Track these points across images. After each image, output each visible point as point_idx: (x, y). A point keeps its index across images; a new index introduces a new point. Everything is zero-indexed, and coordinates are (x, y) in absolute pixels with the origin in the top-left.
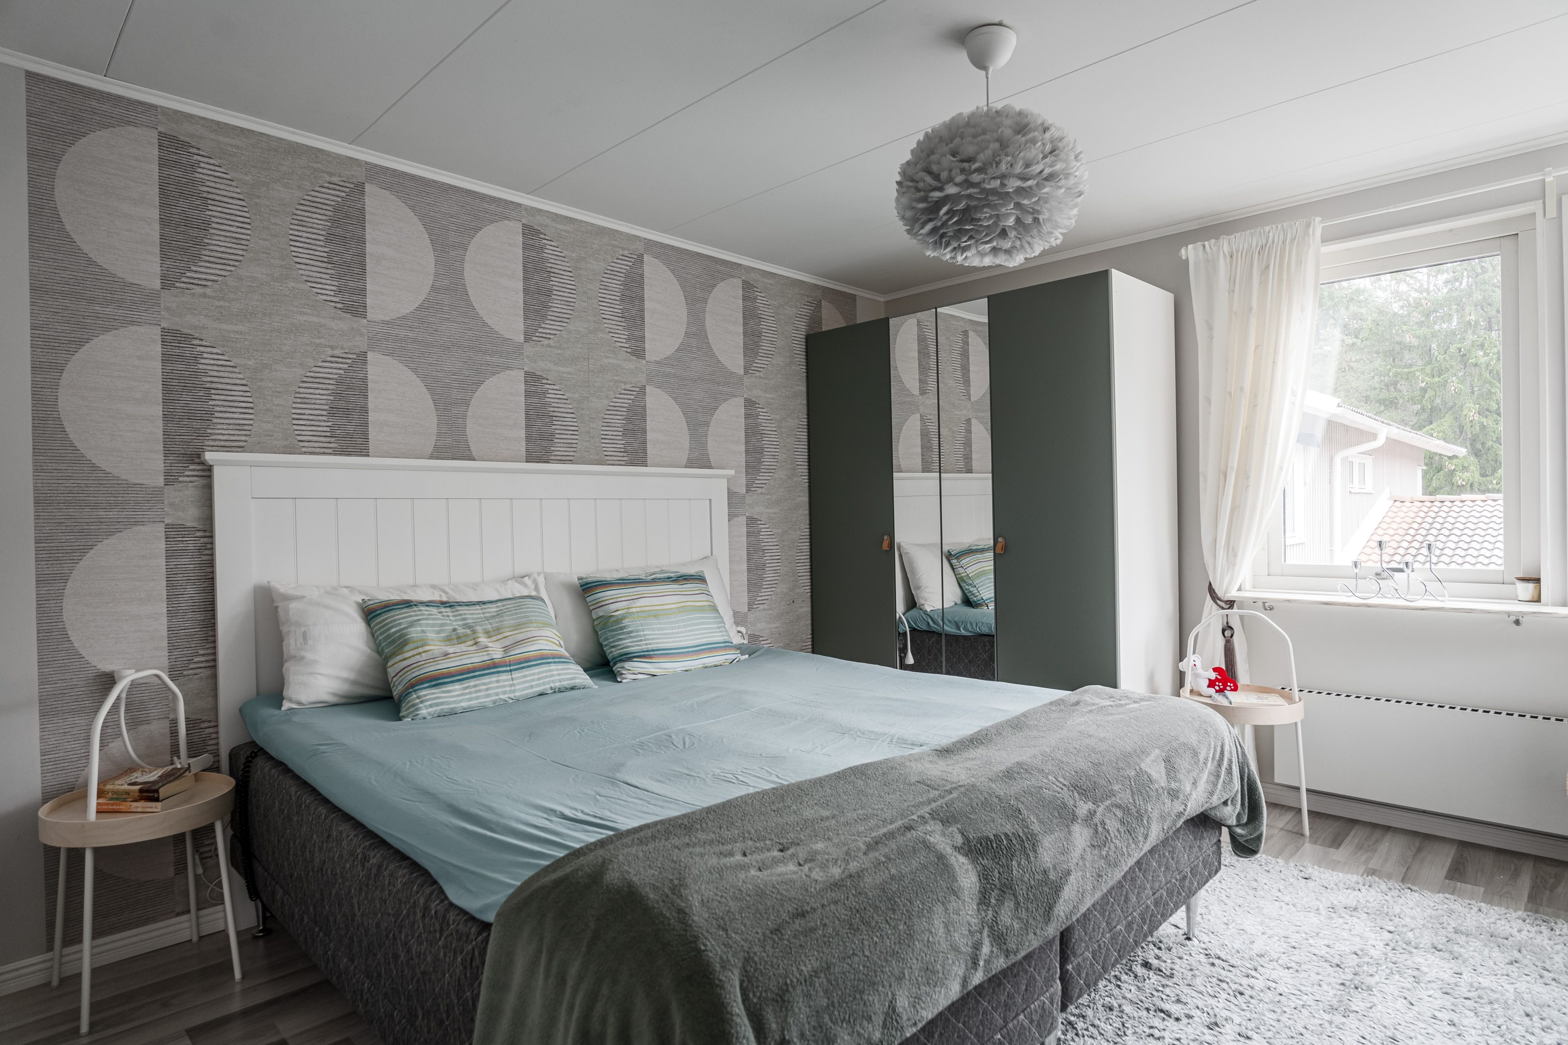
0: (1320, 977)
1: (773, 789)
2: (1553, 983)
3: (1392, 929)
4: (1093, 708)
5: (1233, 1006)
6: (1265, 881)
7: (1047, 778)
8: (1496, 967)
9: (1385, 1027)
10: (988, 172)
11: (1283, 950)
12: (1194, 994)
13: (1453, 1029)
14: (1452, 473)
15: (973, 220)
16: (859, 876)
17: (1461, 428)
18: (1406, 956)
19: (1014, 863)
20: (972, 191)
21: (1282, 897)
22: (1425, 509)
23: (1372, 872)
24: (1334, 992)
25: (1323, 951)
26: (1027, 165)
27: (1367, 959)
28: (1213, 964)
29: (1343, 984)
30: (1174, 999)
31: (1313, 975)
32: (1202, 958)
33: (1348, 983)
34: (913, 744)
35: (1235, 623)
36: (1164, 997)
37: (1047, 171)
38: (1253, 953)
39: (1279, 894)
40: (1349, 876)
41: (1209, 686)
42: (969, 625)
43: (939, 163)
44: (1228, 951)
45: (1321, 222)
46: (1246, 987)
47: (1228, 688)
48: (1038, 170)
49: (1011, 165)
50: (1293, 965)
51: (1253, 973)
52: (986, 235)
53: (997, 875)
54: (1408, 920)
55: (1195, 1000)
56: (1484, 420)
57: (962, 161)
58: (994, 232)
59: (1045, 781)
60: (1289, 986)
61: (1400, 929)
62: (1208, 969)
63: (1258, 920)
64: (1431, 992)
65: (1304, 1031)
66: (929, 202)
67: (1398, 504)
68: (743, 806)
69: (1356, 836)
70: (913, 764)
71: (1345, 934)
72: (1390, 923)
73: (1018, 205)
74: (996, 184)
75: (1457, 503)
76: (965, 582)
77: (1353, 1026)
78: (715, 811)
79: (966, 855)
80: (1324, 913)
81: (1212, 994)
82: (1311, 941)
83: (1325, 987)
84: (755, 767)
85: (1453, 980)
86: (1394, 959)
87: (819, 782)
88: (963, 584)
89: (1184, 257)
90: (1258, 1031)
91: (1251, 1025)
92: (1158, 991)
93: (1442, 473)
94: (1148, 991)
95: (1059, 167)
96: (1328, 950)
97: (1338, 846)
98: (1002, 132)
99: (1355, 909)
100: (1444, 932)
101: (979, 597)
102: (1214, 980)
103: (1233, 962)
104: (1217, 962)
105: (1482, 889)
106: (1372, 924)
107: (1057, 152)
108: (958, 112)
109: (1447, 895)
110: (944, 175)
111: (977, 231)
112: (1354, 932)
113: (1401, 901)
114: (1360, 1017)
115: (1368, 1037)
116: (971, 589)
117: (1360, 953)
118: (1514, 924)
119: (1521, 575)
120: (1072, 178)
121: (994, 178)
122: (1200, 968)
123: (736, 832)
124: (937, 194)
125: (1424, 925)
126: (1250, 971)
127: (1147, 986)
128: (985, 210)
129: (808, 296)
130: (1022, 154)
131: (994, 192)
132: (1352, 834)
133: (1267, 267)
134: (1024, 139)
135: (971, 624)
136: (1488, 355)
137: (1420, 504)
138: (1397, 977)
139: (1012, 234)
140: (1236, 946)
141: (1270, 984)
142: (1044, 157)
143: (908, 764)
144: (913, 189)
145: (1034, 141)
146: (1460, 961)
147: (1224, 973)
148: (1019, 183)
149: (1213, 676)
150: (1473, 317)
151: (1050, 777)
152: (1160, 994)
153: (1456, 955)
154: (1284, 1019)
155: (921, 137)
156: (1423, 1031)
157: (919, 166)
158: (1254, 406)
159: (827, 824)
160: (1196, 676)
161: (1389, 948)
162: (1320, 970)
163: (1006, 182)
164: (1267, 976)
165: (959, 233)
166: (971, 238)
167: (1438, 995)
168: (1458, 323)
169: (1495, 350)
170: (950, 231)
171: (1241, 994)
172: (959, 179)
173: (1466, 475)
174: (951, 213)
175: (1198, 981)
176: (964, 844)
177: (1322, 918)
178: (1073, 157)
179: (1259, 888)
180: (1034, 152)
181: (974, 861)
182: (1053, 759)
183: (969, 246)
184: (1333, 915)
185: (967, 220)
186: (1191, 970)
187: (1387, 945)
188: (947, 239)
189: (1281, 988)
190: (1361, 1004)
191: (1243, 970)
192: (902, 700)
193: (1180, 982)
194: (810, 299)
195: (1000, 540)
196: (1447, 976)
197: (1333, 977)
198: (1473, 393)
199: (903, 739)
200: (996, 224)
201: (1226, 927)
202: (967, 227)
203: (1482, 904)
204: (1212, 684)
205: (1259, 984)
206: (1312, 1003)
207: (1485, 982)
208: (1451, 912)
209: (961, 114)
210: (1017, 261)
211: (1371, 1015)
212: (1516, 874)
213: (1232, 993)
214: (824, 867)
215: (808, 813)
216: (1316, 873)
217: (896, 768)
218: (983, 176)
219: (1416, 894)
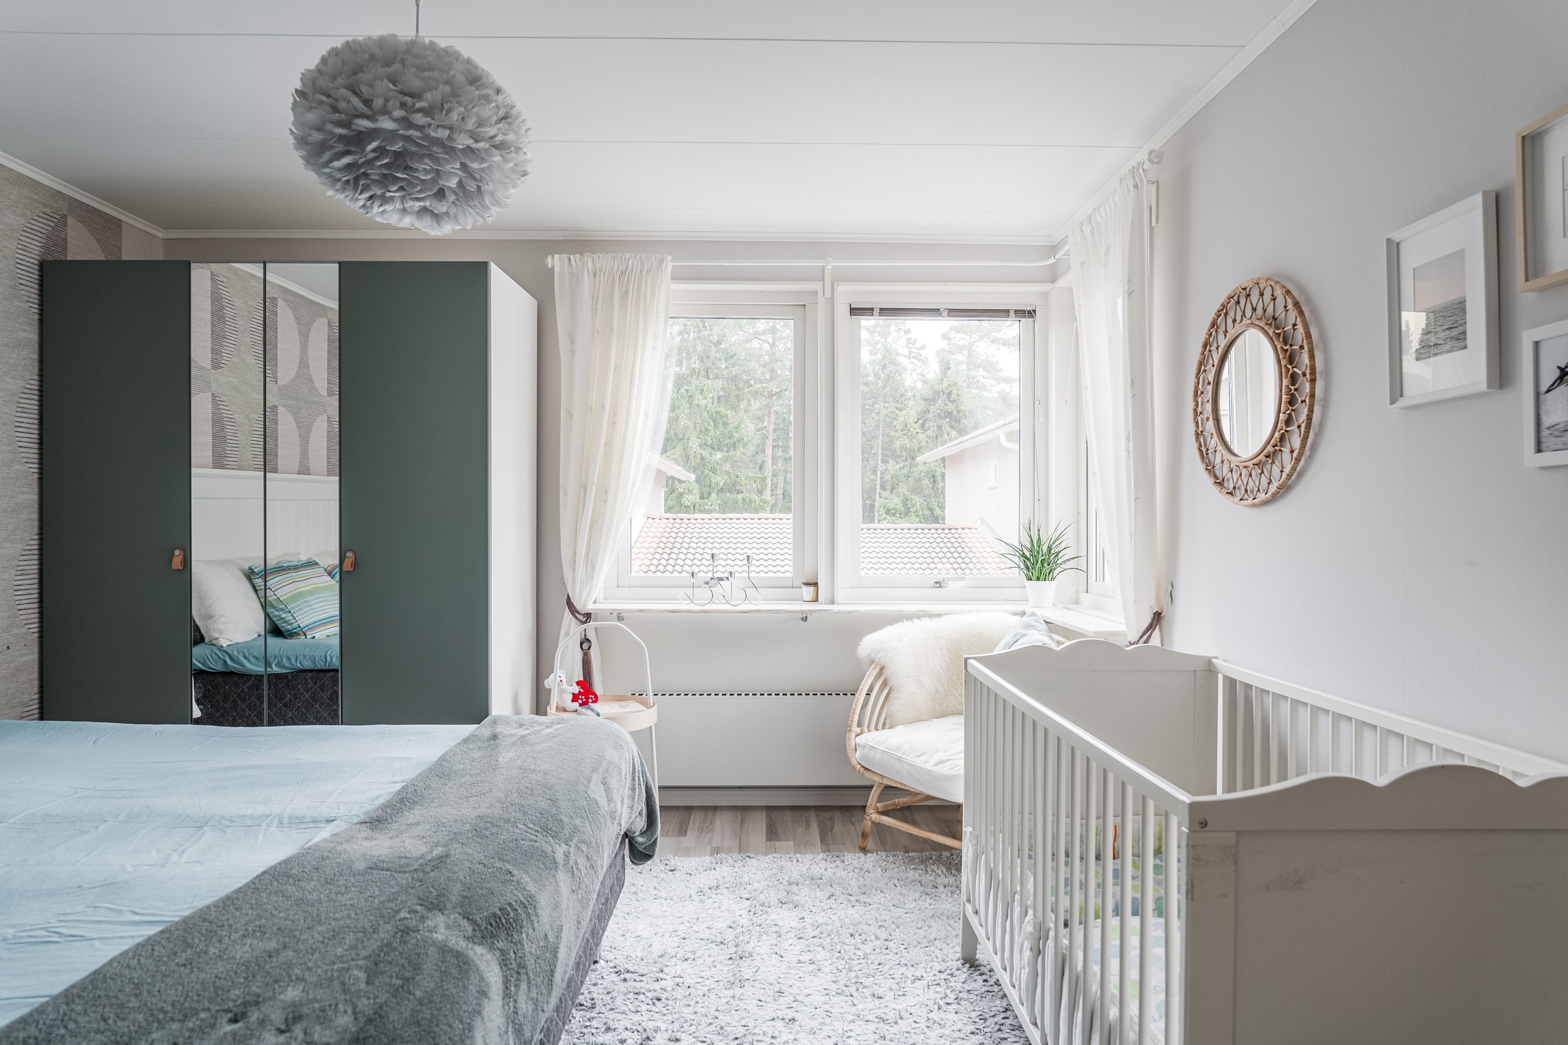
0: (712, 959)
1: (162, 932)
2: (857, 904)
3: (748, 896)
4: (514, 739)
5: (656, 1015)
6: (641, 883)
7: (517, 828)
8: (822, 904)
9: (771, 984)
10: (436, 117)
11: (677, 944)
12: (619, 1017)
13: (814, 967)
14: (681, 494)
15: (408, 169)
16: (381, 1017)
17: (687, 457)
18: (765, 916)
19: (524, 935)
20: (410, 132)
21: (659, 894)
22: (670, 526)
23: (716, 851)
24: (727, 968)
25: (706, 934)
26: (480, 124)
27: (740, 930)
28: (625, 980)
29: (731, 958)
30: (603, 1029)
31: (707, 959)
32: (614, 977)
33: (734, 956)
34: (315, 822)
35: (591, 636)
36: (594, 1031)
37: (500, 137)
38: (654, 956)
39: (656, 892)
40: (703, 859)
41: (573, 701)
42: (285, 661)
43: (371, 85)
44: (633, 961)
45: (672, 261)
46: (659, 991)
47: (590, 700)
48: (491, 134)
49: (463, 118)
50: (689, 955)
51: (661, 975)
52: (421, 191)
53: (513, 955)
54: (756, 884)
55: (622, 1023)
56: (703, 452)
57: (402, 93)
58: (431, 190)
59: (516, 831)
60: (693, 977)
61: (753, 894)
62: (622, 986)
63: (648, 922)
64: (790, 941)
65: (717, 1014)
66: (352, 130)
67: (650, 520)
68: (127, 972)
69: (696, 819)
70: (345, 846)
71: (717, 912)
72: (745, 892)
73: (464, 166)
74: (443, 134)
75: (685, 521)
76: (274, 607)
77: (750, 994)
78: (80, 997)
79: (481, 944)
80: (696, 898)
81: (634, 1010)
82: (695, 928)
83: (719, 967)
84: (80, 908)
85: (801, 926)
86: (759, 922)
87: (229, 903)
88: (269, 610)
89: (550, 266)
90: (683, 1029)
91: (676, 1026)
92: (586, 1027)
93: (674, 495)
94: (577, 1031)
95: (510, 137)
96: (709, 931)
97: (685, 835)
98: (454, 76)
99: (718, 887)
100: (781, 887)
101: (295, 625)
102: (632, 994)
103: (641, 971)
104: (628, 976)
105: (792, 843)
106: (734, 897)
107: (509, 120)
108: (391, 32)
109: (774, 855)
110: (378, 103)
111: (410, 183)
112: (723, 908)
113: (746, 869)
114: (752, 983)
115: (763, 999)
116: (283, 616)
117: (733, 925)
118: (821, 866)
119: (804, 581)
120: (522, 154)
121: (444, 127)
122: (615, 987)
123: (140, 1017)
124: (364, 124)
125: (768, 886)
126: (658, 975)
127: (574, 1026)
128: (426, 161)
129: (45, 206)
130: (476, 110)
131: (438, 142)
132: (692, 820)
133: (627, 292)
134: (477, 92)
135: (288, 658)
136: (706, 398)
137: (666, 521)
138: (765, 937)
139: (452, 198)
140: (640, 954)
141: (677, 980)
142: (497, 122)
143: (339, 848)
144: (328, 108)
145: (487, 99)
146: (800, 908)
147: (638, 985)
148: (470, 142)
149: (576, 689)
150: (697, 366)
151: (521, 826)
152: (589, 1029)
153: (797, 903)
154: (699, 1009)
155: (338, 43)
156: (796, 977)
157: (340, 81)
158: (613, 424)
159: (282, 959)
160: (562, 692)
161: (752, 913)
162: (710, 952)
163: (455, 136)
164: (673, 974)
165: (386, 180)
166: (401, 189)
167: (795, 941)
168: (687, 369)
169: (711, 395)
170: (375, 175)
171: (659, 999)
172: (398, 113)
173: (691, 497)
174: (381, 151)
175: (619, 1001)
176: (474, 930)
177: (696, 903)
178: (523, 131)
179: (638, 891)
180: (487, 111)
181: (491, 947)
182: (512, 805)
183: (392, 198)
184: (704, 898)
185: (400, 165)
186: (608, 993)
187: (750, 911)
188: (368, 182)
189: (688, 981)
190: (748, 971)
191: (652, 975)
192: (259, 767)
193: (603, 1010)
194: (48, 210)
195: (349, 554)
196: (795, 923)
197: (721, 954)
198: (695, 428)
199: (297, 818)
200: (434, 181)
201: (623, 938)
202: (399, 175)
203: (798, 855)
204: (575, 698)
205: (669, 984)
206: (714, 985)
207: (820, 919)
208: (781, 868)
209: (394, 36)
210: (447, 229)
211: (759, 978)
212: (808, 825)
213: (650, 1002)
214: (323, 1018)
215: (242, 952)
216: (678, 863)
217: (328, 858)
218: (429, 119)
219: (754, 860)
